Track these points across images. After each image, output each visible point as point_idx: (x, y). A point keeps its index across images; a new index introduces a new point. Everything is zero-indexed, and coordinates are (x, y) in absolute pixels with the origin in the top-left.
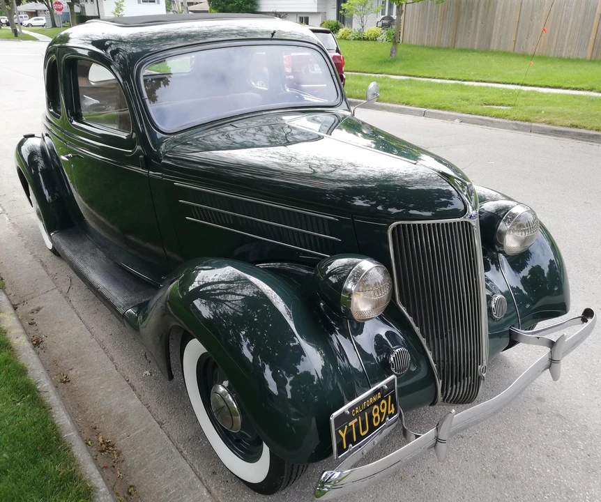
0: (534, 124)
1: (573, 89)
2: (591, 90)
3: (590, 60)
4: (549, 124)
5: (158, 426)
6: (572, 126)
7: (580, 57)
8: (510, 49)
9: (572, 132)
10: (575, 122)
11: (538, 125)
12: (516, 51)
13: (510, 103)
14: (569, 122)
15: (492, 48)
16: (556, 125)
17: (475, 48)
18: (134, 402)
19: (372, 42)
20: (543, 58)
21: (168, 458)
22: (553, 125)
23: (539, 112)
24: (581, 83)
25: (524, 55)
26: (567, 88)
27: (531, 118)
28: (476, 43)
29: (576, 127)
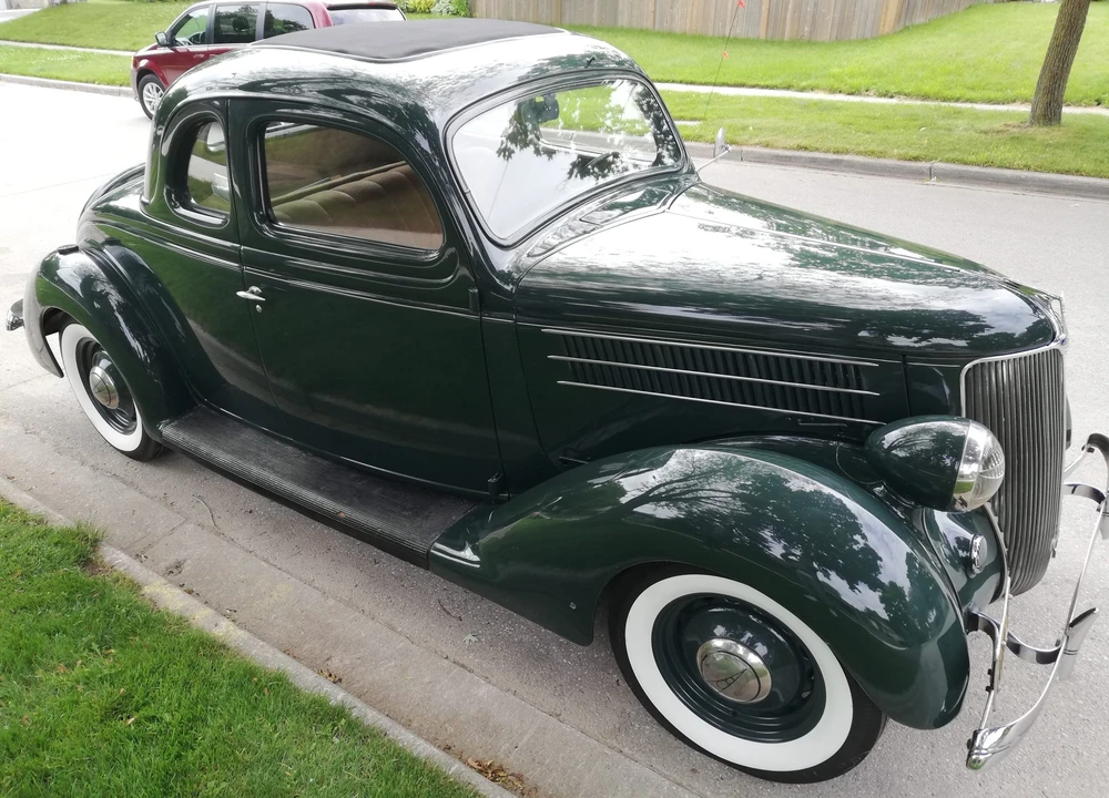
0: (745, 148)
1: (763, 87)
2: (788, 88)
3: (766, 41)
4: (767, 146)
5: (553, 720)
6: (800, 148)
7: (751, 36)
8: (648, 24)
9: (801, 157)
10: (804, 143)
11: (750, 149)
12: (657, 27)
13: (694, 116)
14: (794, 142)
15: (620, 24)
16: (777, 148)
17: (595, 24)
18: (484, 691)
19: (424, 16)
20: (699, 38)
21: (608, 767)
22: (773, 147)
23: (744, 128)
24: (772, 78)
25: (669, 34)
26: (753, 87)
27: (738, 139)
28: (595, 16)
29: (806, 149)
